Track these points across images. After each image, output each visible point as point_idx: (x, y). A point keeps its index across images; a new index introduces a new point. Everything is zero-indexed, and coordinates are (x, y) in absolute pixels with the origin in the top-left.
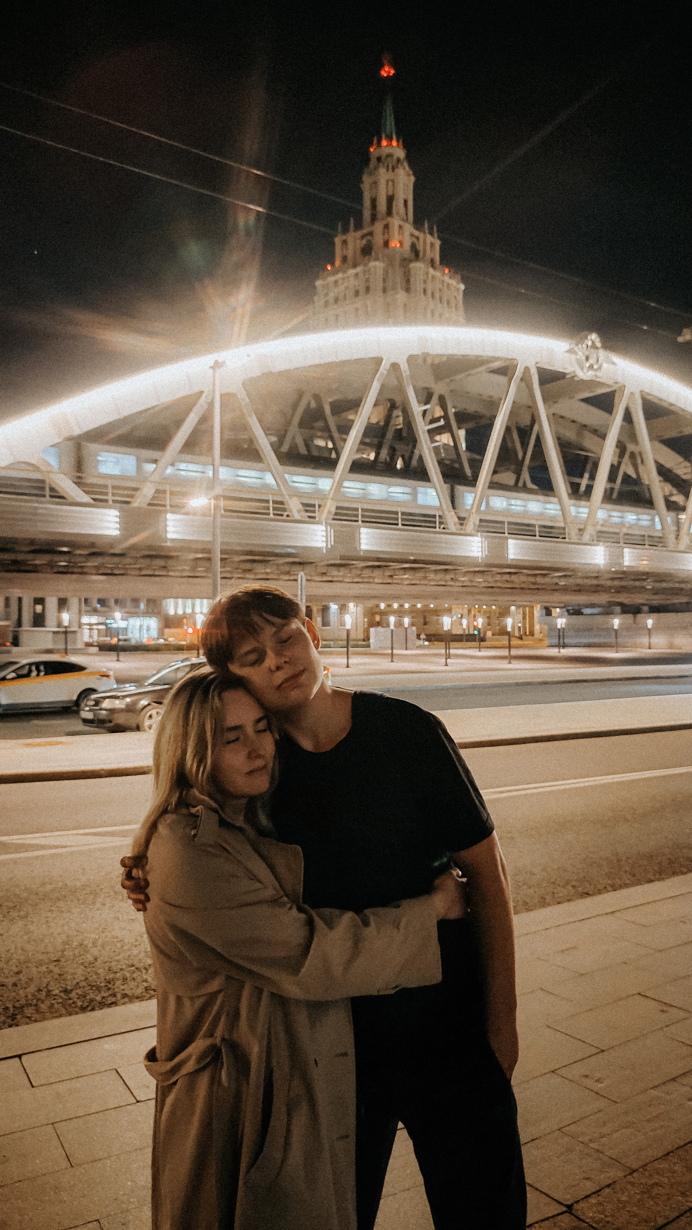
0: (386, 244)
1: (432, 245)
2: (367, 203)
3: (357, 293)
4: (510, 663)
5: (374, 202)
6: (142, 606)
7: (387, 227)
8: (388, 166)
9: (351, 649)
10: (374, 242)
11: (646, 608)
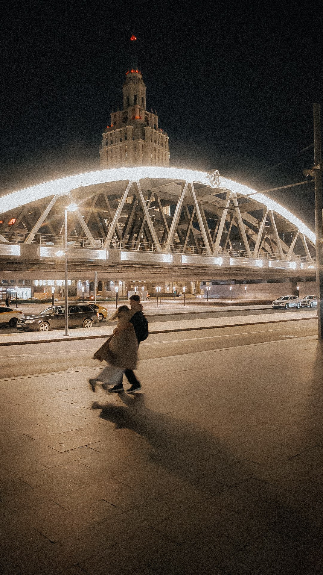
0: (134, 117)
1: (155, 118)
2: (125, 98)
3: (121, 140)
4: (185, 306)
5: (128, 98)
6: (24, 282)
7: (134, 110)
8: (134, 82)
9: (118, 301)
10: (128, 116)
11: (245, 282)
